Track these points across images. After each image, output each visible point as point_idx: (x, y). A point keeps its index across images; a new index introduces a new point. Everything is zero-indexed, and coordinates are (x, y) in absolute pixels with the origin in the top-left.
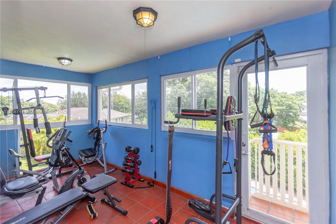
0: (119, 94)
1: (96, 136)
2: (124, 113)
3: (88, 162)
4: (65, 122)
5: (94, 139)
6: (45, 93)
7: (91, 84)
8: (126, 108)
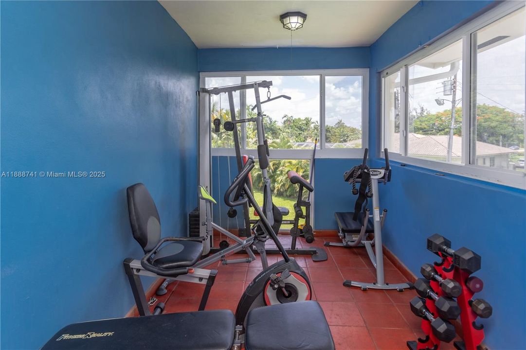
0: (484, 104)
1: (358, 186)
2: (501, 148)
3: (350, 243)
4: (315, 150)
5: (354, 193)
6: (269, 93)
7: (368, 69)
8: (504, 136)
